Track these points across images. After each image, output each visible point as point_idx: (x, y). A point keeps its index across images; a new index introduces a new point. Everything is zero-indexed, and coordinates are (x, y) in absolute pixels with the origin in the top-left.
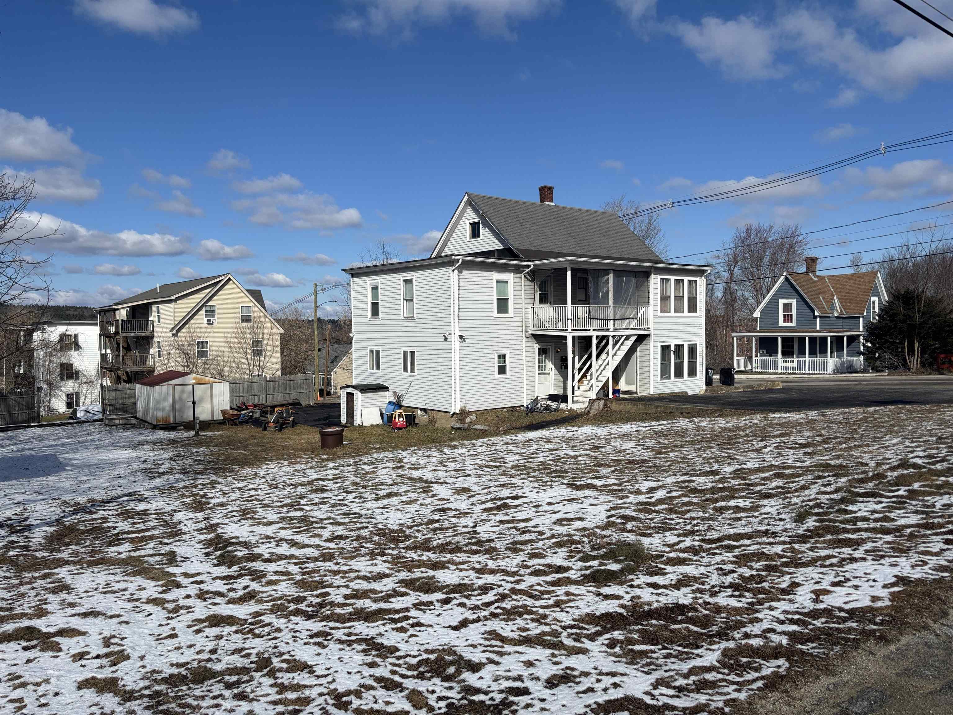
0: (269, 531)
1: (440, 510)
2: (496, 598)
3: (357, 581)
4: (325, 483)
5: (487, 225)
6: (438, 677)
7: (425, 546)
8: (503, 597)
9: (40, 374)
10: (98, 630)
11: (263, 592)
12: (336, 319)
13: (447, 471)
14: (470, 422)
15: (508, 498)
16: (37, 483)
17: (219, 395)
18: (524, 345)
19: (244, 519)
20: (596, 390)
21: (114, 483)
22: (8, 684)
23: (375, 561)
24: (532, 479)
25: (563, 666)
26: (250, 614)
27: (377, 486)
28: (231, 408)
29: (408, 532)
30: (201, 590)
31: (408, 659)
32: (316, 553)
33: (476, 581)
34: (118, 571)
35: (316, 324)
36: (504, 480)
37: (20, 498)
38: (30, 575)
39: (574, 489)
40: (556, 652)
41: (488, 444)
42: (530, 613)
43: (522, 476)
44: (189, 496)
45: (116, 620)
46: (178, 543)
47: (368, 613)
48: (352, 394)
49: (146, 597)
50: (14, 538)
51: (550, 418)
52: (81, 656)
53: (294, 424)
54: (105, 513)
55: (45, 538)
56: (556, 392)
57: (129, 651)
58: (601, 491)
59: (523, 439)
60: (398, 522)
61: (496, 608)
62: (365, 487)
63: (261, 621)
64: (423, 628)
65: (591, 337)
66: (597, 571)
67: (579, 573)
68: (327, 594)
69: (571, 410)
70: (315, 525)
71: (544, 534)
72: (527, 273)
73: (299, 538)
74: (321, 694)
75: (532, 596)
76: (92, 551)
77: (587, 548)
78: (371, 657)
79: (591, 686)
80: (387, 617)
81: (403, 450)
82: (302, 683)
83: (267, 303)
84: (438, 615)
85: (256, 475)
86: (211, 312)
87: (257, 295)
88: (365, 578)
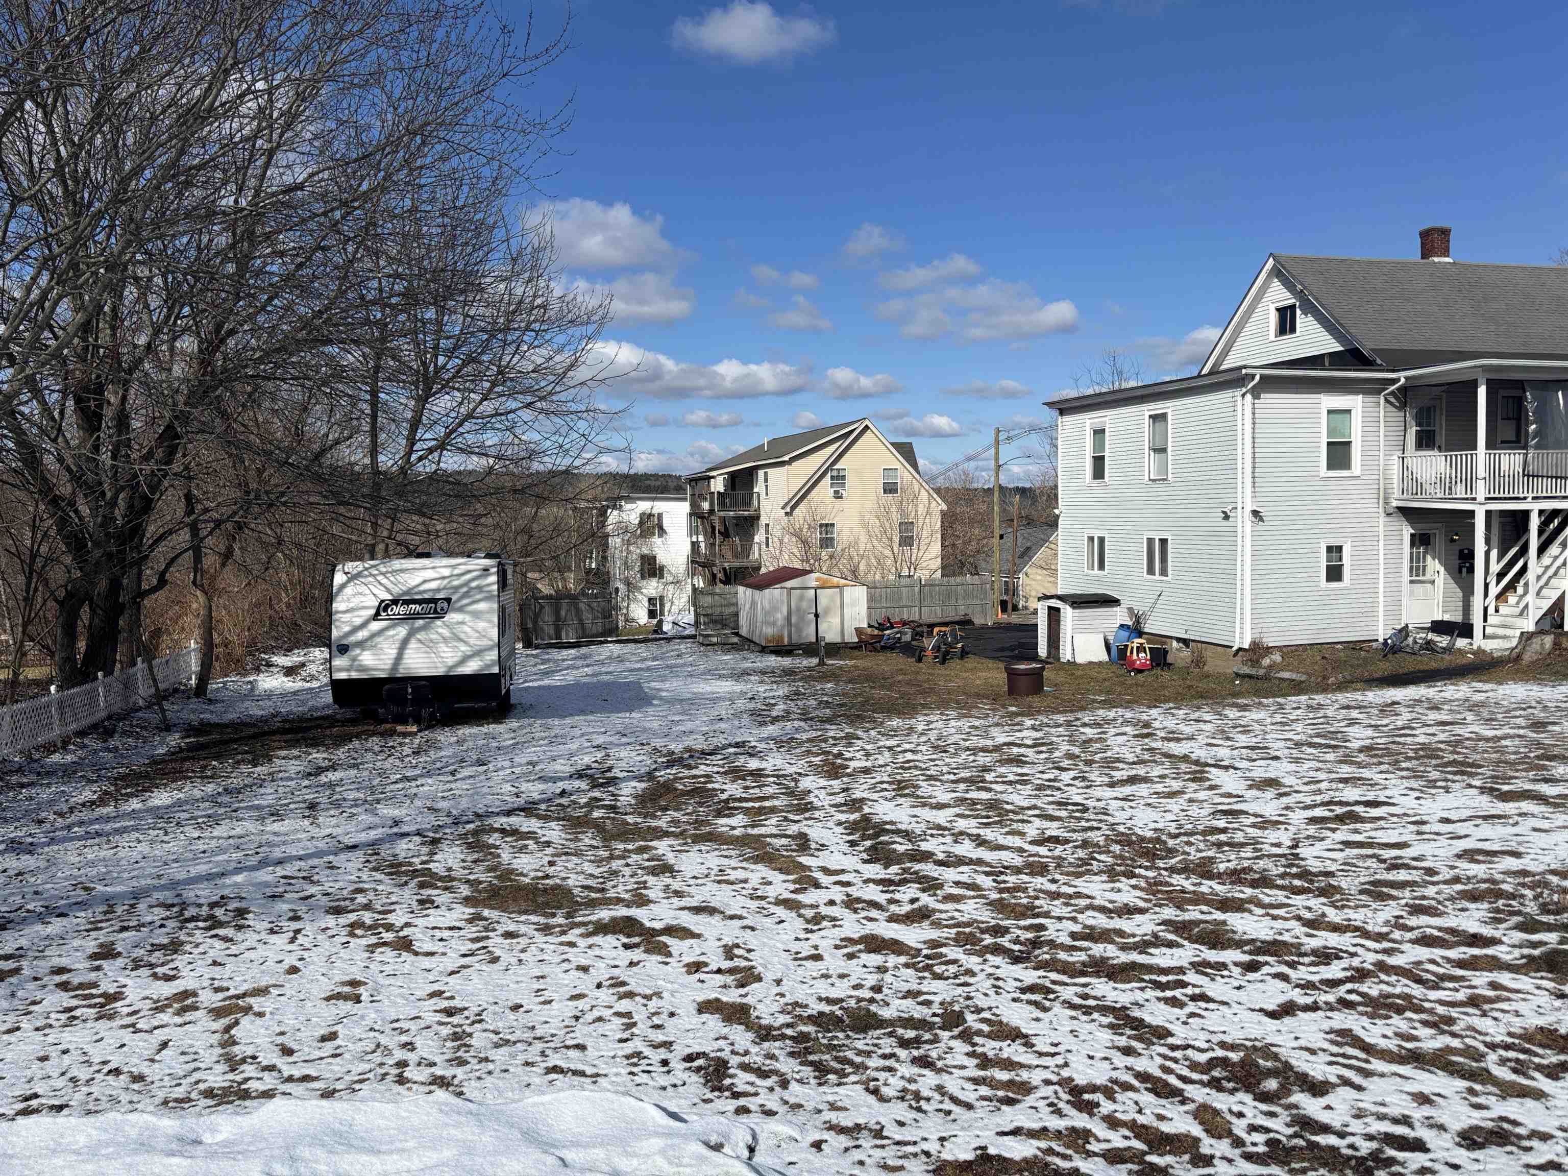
0: (941, 817)
1: (1225, 813)
2: (1349, 974)
3: (1090, 913)
4: (1022, 750)
5: (1309, 308)
6: (1247, 1091)
7: (1204, 870)
8: (1361, 975)
9: (616, 570)
10: (716, 934)
11: (941, 911)
12: (1027, 485)
13: (1233, 748)
14: (1270, 666)
15: (1358, 803)
16: (619, 719)
17: (853, 605)
18: (1381, 529)
19: (901, 796)
20: (1535, 614)
21: (716, 727)
22: (612, 991)
23: (1117, 885)
24: (1404, 773)
25: (1493, 1114)
26: (925, 942)
27: (1110, 763)
28: (870, 626)
29: (1171, 843)
30: (848, 895)
31: (1190, 1052)
32: (1018, 861)
33: (1305, 940)
34: (732, 853)
35: (996, 495)
36: (1346, 770)
37: (600, 740)
38: (621, 846)
39: (1496, 797)
40: (1478, 1087)
41: (1309, 707)
42: (1419, 1010)
43: (1384, 767)
44: (818, 755)
45: (737, 923)
46: (810, 823)
47: (1113, 966)
48: (1058, 610)
49: (775, 895)
50: (596, 794)
51: (1434, 665)
52: (696, 967)
53: (964, 654)
54: (709, 769)
55: (636, 797)
56: (1447, 617)
57: (760, 969)
58: (1556, 805)
59: (1380, 701)
60: (1153, 826)
61: (1350, 992)
62: (1089, 763)
63: (942, 955)
64: (1211, 1006)
65: (1526, 514)
66: (1555, 952)
67: (1517, 953)
68: (1042, 928)
69: (1480, 652)
70: (1011, 816)
71: (1437, 873)
72: (1392, 393)
73: (988, 834)
74: (1048, 1082)
75: (1419, 981)
76: (696, 821)
77: (1531, 908)
78: (1124, 1038)
79: (1556, 1159)
80: (1146, 977)
81: (1149, 707)
82: (1016, 1059)
83: (921, 462)
84: (1239, 988)
85: (911, 729)
86: (839, 479)
87: (906, 451)
88: (1102, 909)
